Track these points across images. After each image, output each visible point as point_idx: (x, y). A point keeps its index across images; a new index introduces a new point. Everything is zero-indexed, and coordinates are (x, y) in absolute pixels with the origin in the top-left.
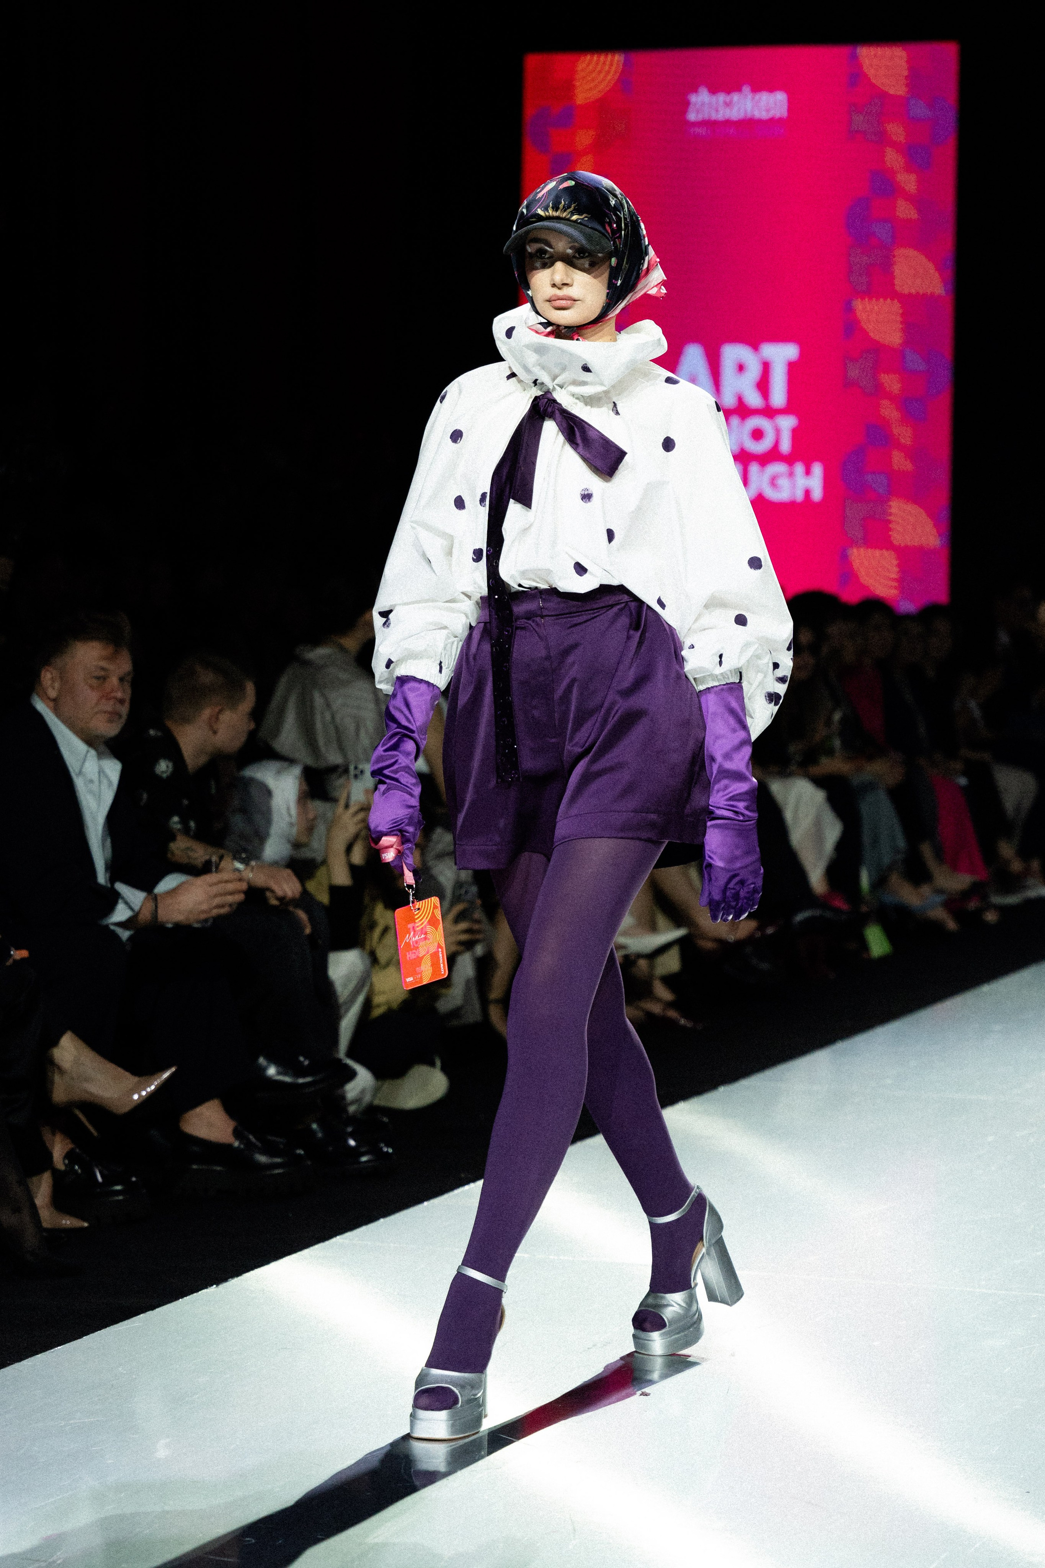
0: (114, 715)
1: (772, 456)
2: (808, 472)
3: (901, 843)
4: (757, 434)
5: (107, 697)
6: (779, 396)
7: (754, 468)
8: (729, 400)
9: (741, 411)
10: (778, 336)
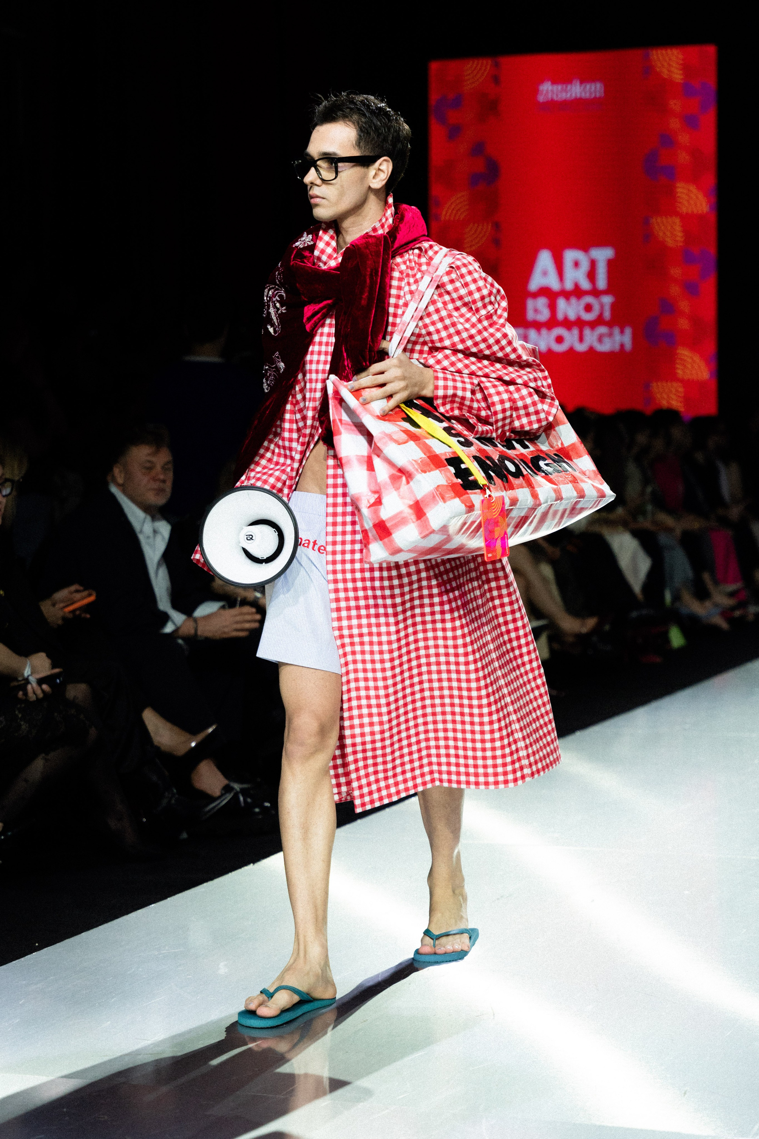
0: (160, 491)
1: (598, 322)
2: (622, 332)
3: (690, 574)
4: (588, 308)
5: (154, 479)
6: (602, 283)
7: (587, 332)
8: (569, 286)
9: (577, 292)
10: (601, 244)
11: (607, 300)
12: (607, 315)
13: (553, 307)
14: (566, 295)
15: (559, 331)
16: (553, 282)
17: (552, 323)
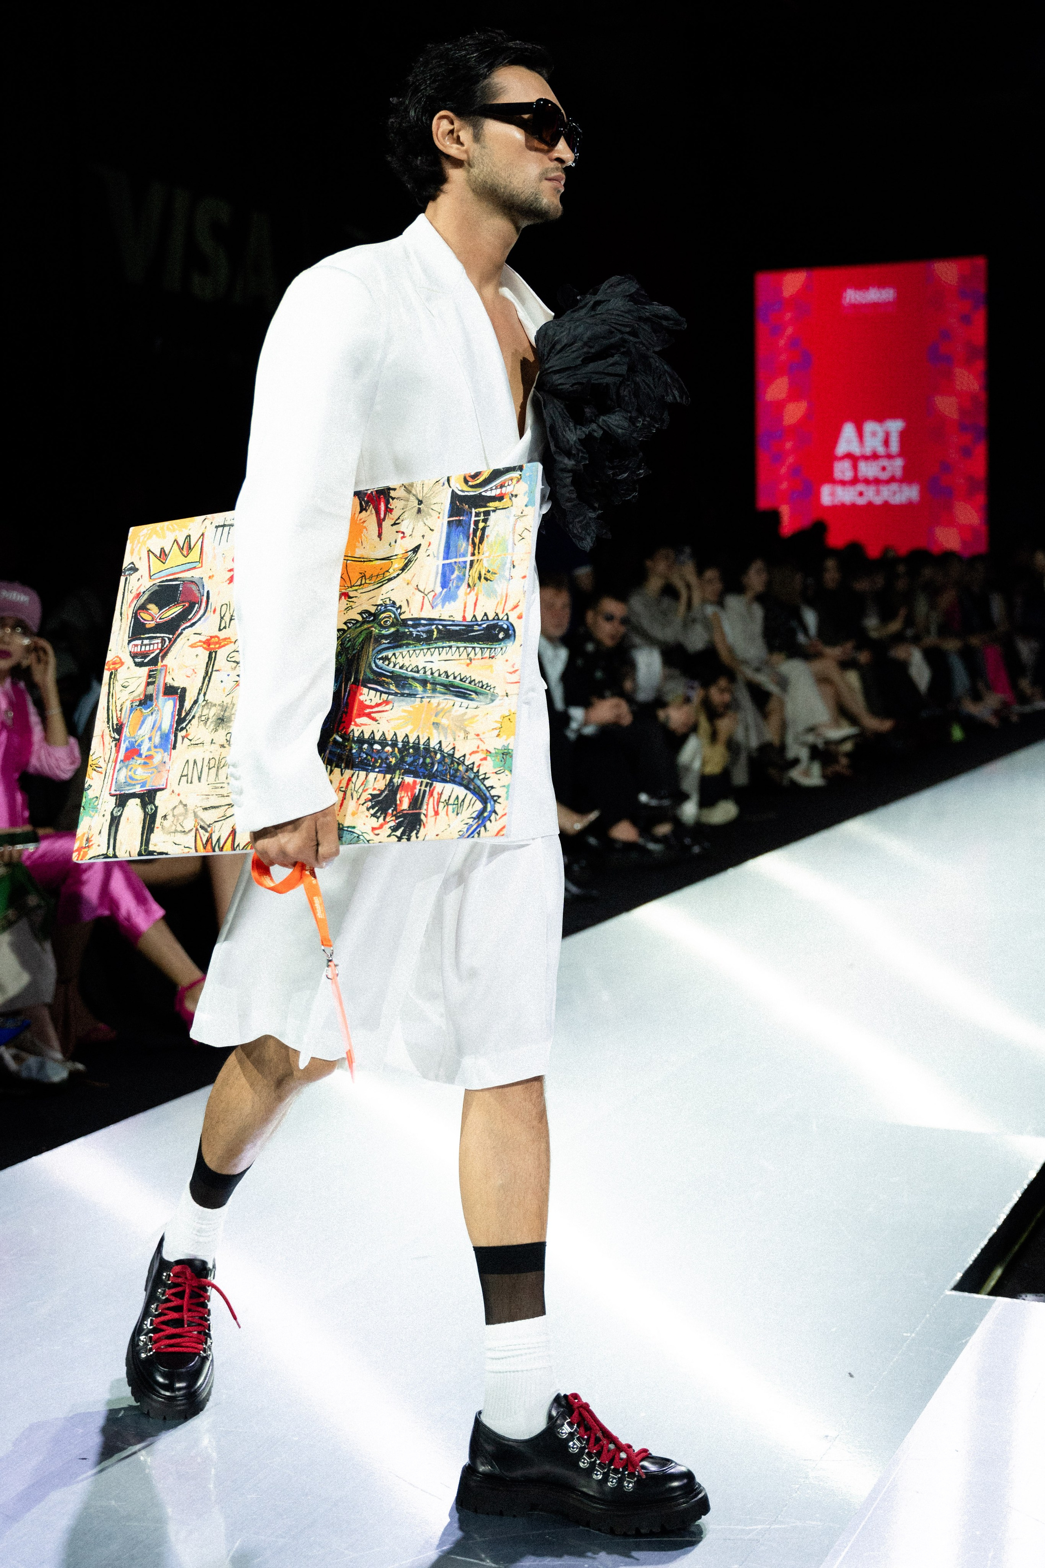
1: (892, 480)
2: (911, 488)
4: (884, 469)
6: (894, 447)
7: (883, 488)
8: (868, 451)
9: (875, 456)
10: (894, 416)
11: (899, 463)
12: (899, 473)
13: (855, 467)
14: (866, 458)
15: (860, 487)
16: (856, 449)
17: (855, 481)
